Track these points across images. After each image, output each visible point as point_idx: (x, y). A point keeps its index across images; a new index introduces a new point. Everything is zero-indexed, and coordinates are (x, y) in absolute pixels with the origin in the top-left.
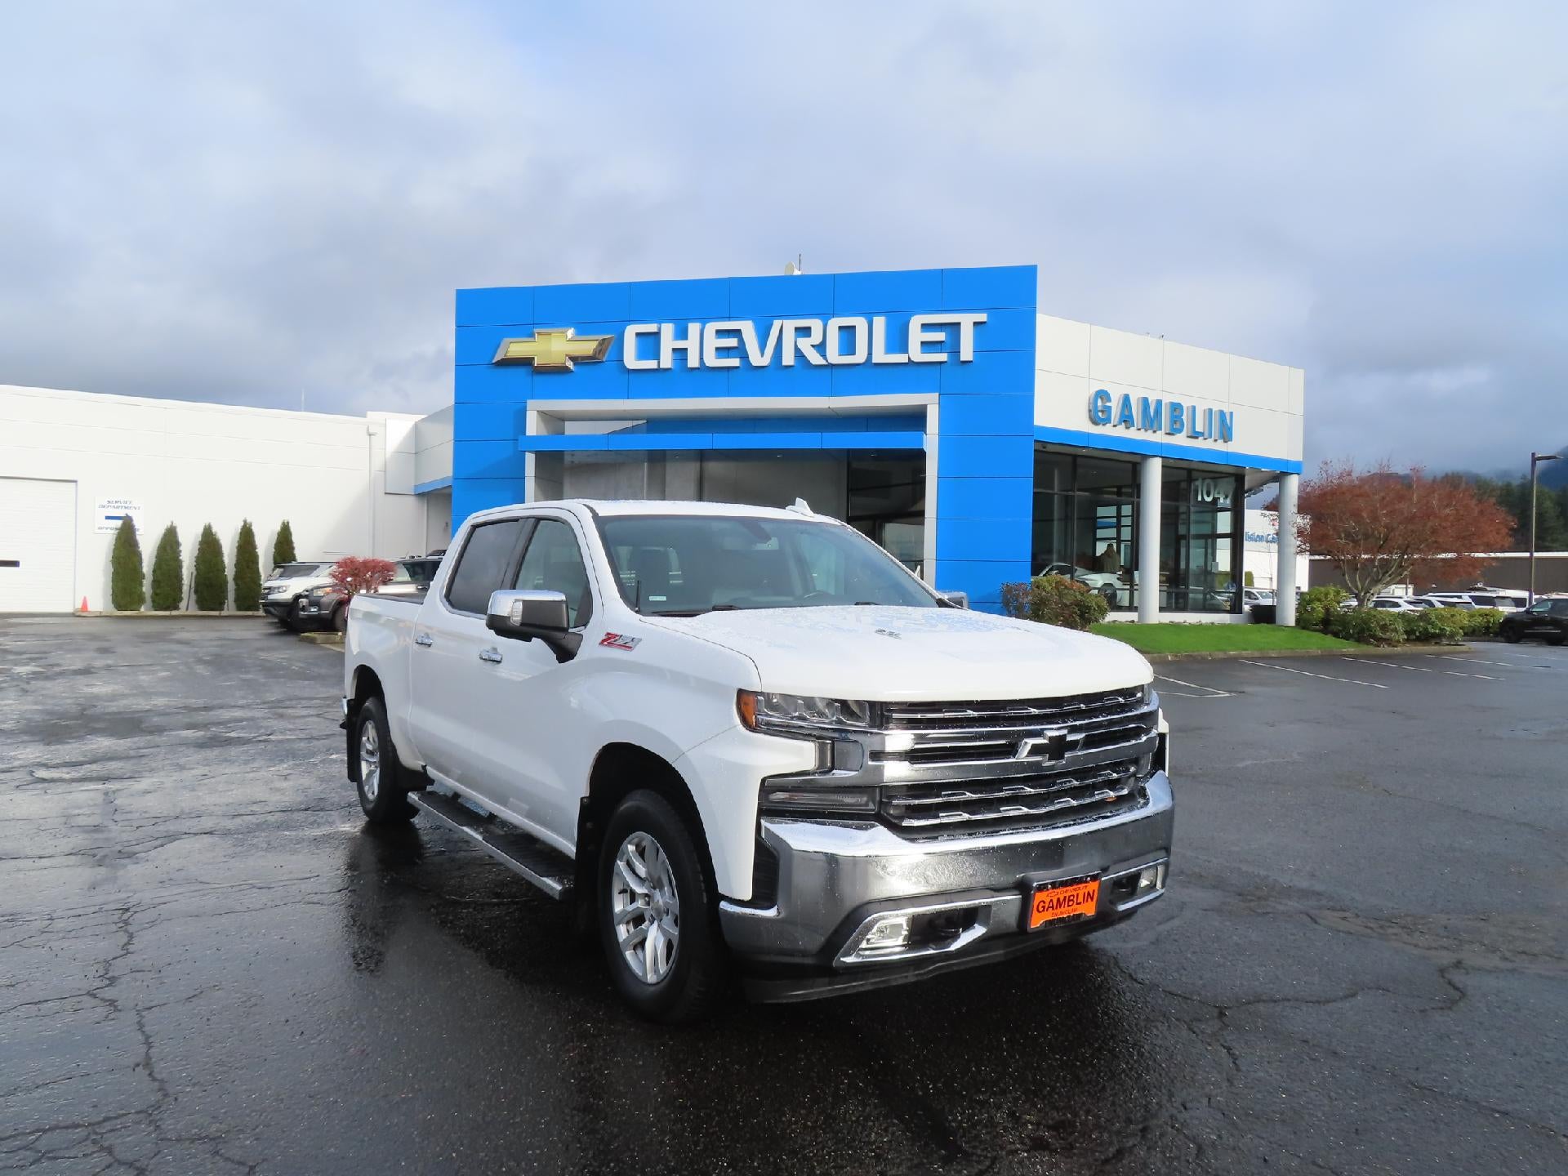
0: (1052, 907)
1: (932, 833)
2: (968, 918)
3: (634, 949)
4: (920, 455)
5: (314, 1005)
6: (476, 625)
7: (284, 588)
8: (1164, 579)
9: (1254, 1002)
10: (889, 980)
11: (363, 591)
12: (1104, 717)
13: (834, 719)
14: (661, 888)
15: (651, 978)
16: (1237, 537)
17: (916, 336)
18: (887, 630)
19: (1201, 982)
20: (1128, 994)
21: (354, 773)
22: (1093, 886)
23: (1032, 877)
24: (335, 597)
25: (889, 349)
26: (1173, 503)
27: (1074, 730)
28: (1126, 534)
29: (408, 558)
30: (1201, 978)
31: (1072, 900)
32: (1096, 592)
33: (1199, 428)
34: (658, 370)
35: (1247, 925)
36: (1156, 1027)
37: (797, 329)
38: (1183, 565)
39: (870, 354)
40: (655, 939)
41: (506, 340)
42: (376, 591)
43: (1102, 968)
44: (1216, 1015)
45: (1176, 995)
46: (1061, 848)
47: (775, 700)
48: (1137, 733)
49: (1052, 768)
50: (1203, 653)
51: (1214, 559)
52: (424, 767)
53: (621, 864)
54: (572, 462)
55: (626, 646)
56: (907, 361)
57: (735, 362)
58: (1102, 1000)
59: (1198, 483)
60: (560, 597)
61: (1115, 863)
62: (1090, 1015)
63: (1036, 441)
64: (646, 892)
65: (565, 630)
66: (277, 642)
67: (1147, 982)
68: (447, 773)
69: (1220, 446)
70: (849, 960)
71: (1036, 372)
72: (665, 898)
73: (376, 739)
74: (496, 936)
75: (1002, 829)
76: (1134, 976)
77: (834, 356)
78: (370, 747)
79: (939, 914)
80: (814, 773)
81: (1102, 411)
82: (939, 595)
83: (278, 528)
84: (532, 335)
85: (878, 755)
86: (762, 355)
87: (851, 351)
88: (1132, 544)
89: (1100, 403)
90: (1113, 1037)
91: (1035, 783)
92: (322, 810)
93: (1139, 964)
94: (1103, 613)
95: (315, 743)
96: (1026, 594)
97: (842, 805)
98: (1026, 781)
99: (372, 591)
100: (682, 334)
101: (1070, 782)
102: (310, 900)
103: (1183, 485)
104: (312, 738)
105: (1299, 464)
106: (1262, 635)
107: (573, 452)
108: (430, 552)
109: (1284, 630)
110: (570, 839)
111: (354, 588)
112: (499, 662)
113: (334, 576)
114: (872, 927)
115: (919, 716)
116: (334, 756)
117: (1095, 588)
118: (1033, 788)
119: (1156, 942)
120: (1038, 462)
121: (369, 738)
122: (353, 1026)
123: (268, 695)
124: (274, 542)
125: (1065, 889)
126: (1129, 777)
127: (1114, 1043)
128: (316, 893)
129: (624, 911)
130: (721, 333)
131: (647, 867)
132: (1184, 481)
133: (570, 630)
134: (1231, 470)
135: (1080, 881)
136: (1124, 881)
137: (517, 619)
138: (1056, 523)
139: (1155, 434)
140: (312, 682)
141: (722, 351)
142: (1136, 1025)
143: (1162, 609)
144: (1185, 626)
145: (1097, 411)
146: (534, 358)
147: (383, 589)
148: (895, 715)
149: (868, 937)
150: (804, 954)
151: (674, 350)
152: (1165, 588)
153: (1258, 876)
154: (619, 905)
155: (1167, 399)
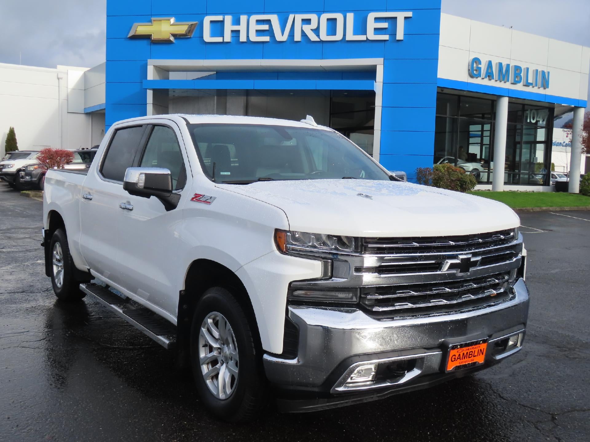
0: (460, 358)
1: (390, 315)
2: (410, 365)
3: (212, 380)
4: (372, 94)
5: (25, 408)
6: (117, 188)
7: (11, 166)
8: (507, 166)
9: (572, 411)
10: (363, 400)
11: (56, 168)
12: (492, 247)
13: (333, 247)
14: (228, 345)
15: (222, 396)
16: (548, 144)
17: (371, 25)
18: (364, 194)
19: (540, 399)
20: (499, 406)
21: (49, 272)
22: (484, 346)
23: (449, 341)
24: (40, 171)
25: (355, 33)
26: (513, 123)
27: (475, 255)
28: (486, 141)
29: (81, 149)
30: (540, 396)
31: (472, 354)
32: (469, 173)
33: (530, 81)
34: (223, 43)
35: (564, 366)
36: (516, 426)
37: (303, 20)
38: (517, 159)
39: (345, 35)
40: (224, 374)
41: (135, 24)
42: (63, 168)
43: (483, 390)
44: (550, 418)
45: (526, 407)
46: (466, 325)
47: (297, 236)
48: (510, 256)
49: (462, 277)
50: (528, 208)
51: (535, 156)
52: (89, 270)
53: (204, 330)
54: (174, 96)
55: (207, 202)
56: (365, 39)
57: (267, 39)
58: (484, 410)
59: (528, 112)
60: (167, 172)
61: (496, 332)
62: (478, 419)
63: (438, 87)
64: (219, 346)
65: (170, 192)
66: (7, 196)
67: (509, 399)
68: (102, 273)
69: (542, 91)
70: (341, 389)
71: (440, 47)
72: (230, 350)
73: (62, 253)
74: (131, 368)
75: (432, 313)
76: (502, 396)
77: (324, 36)
78: (58, 257)
79: (394, 362)
80: (321, 279)
81: (476, 70)
82: (390, 173)
83: (7, 131)
84: (150, 21)
85: (359, 269)
86: (283, 34)
87: (334, 34)
88: (490, 147)
89: (475, 65)
90: (492, 432)
91: (451, 286)
92: (31, 292)
93: (504, 388)
94: (473, 185)
95: (29, 253)
96: (431, 174)
97: (337, 298)
98: (446, 285)
99: (61, 168)
100: (237, 22)
101: (471, 285)
102: (24, 345)
103: (520, 113)
104: (27, 251)
105: (585, 102)
106: (560, 198)
107: (174, 91)
108: (93, 146)
109: (573, 196)
110: (174, 315)
111: (50, 166)
112: (131, 210)
113: (40, 159)
114: (354, 370)
115: (384, 246)
116: (39, 261)
117: (469, 172)
118: (450, 289)
119: (513, 375)
120: (438, 99)
121: (57, 253)
122: (47, 422)
123: (2, 226)
124: (6, 139)
125: (467, 348)
126: (504, 282)
127: (492, 435)
128: (27, 342)
129: (205, 357)
130: (259, 22)
131: (220, 332)
132: (520, 111)
133: (174, 192)
134: (547, 105)
135: (477, 343)
136: (500, 342)
137: (141, 184)
138: (447, 134)
139: (505, 84)
140: (27, 219)
141: (259, 32)
142: (505, 424)
143: (505, 183)
144: (519, 193)
145: (473, 70)
146: (152, 35)
147: (67, 167)
148: (370, 246)
149: (352, 376)
150: (314, 385)
151: (232, 31)
152: (507, 172)
153: (568, 336)
154: (203, 354)
155: (512, 64)
